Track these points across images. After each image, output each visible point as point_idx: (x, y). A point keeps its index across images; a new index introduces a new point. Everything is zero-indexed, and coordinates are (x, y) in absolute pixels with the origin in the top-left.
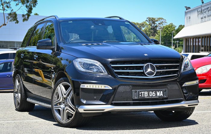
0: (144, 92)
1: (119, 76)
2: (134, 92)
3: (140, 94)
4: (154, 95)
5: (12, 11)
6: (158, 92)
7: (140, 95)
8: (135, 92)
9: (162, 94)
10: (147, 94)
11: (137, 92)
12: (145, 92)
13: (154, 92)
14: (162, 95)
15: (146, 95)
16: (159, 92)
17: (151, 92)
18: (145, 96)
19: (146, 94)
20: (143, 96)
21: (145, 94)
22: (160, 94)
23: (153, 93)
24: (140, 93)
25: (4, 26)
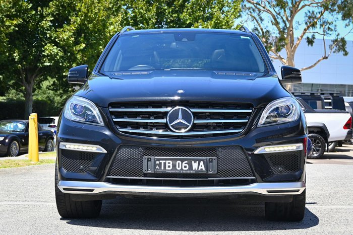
0: (165, 161)
1: (120, 130)
2: (146, 160)
3: (158, 165)
4: (185, 167)
5: (337, 36)
6: (195, 162)
7: (157, 167)
8: (148, 161)
9: (202, 167)
10: (171, 165)
11: (152, 160)
12: (167, 162)
13: (186, 162)
14: (204, 169)
15: (169, 167)
16: (197, 162)
17: (180, 162)
18: (167, 168)
19: (169, 165)
20: (163, 168)
21: (167, 165)
22: (198, 166)
23: (184, 165)
24: (158, 163)
25: (325, 60)
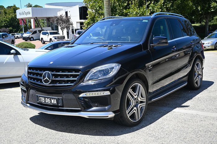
3: (40, 99)
6: (53, 99)
9: (55, 102)
19: (43, 100)
23: (48, 100)
